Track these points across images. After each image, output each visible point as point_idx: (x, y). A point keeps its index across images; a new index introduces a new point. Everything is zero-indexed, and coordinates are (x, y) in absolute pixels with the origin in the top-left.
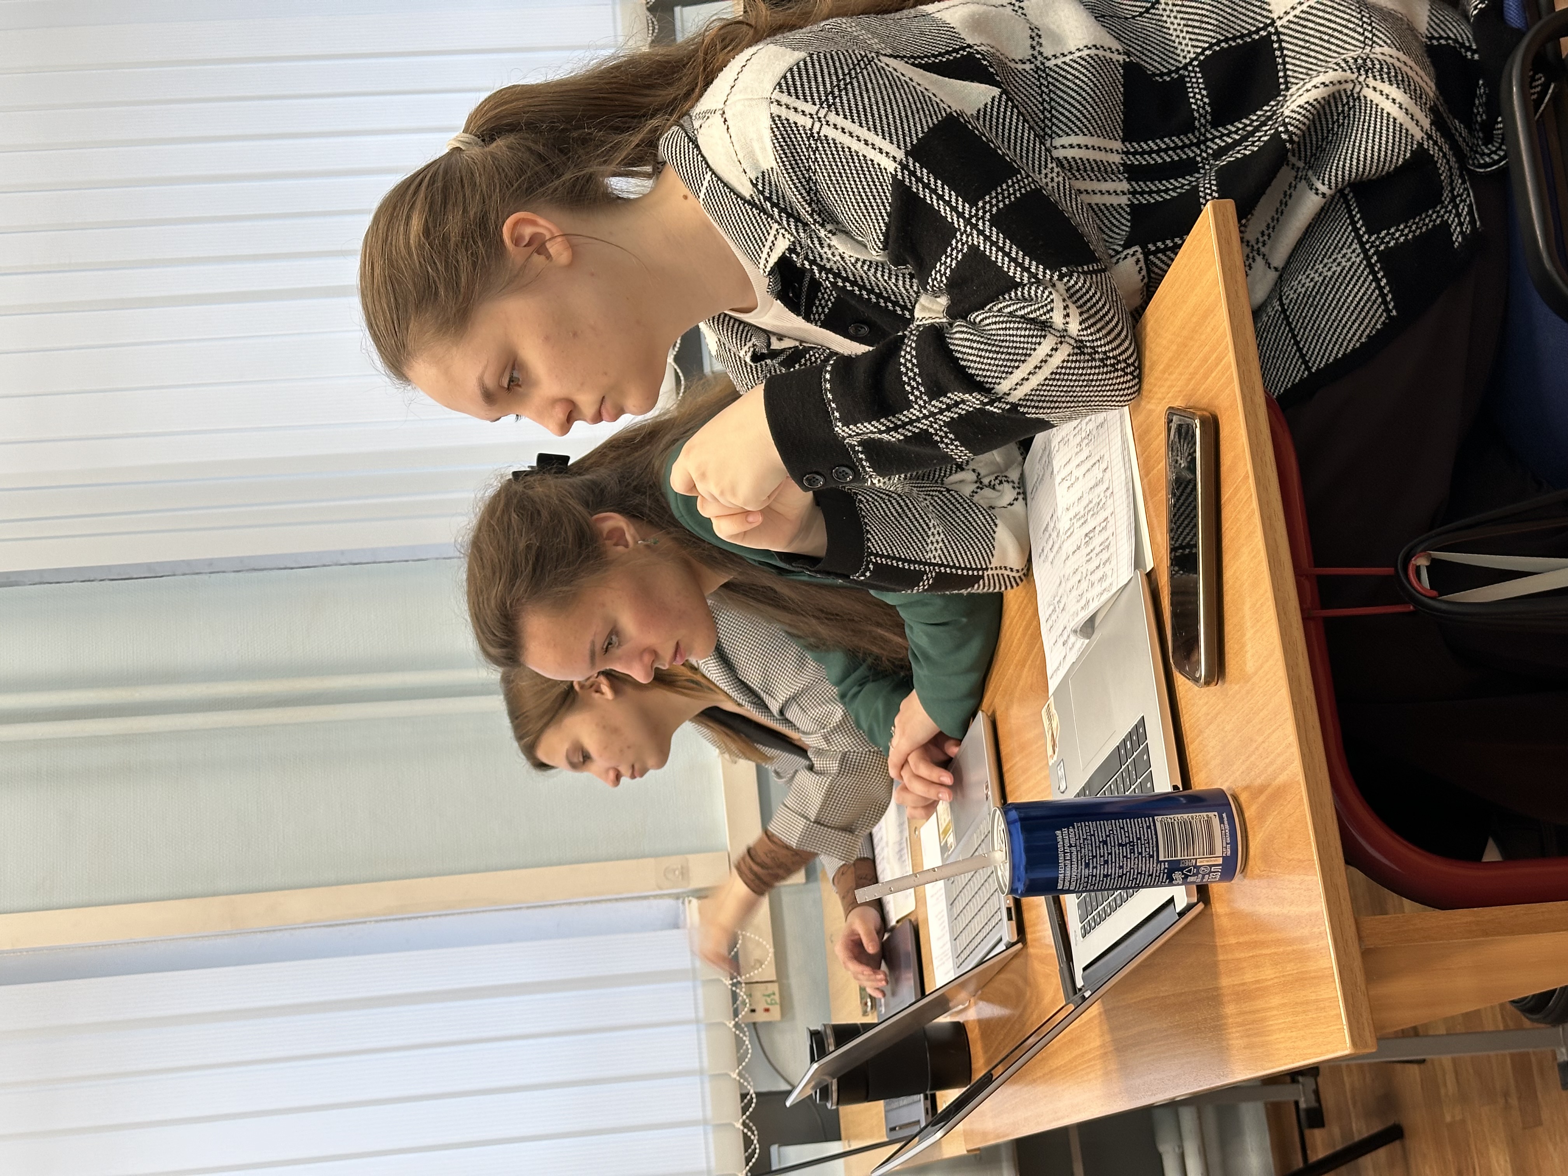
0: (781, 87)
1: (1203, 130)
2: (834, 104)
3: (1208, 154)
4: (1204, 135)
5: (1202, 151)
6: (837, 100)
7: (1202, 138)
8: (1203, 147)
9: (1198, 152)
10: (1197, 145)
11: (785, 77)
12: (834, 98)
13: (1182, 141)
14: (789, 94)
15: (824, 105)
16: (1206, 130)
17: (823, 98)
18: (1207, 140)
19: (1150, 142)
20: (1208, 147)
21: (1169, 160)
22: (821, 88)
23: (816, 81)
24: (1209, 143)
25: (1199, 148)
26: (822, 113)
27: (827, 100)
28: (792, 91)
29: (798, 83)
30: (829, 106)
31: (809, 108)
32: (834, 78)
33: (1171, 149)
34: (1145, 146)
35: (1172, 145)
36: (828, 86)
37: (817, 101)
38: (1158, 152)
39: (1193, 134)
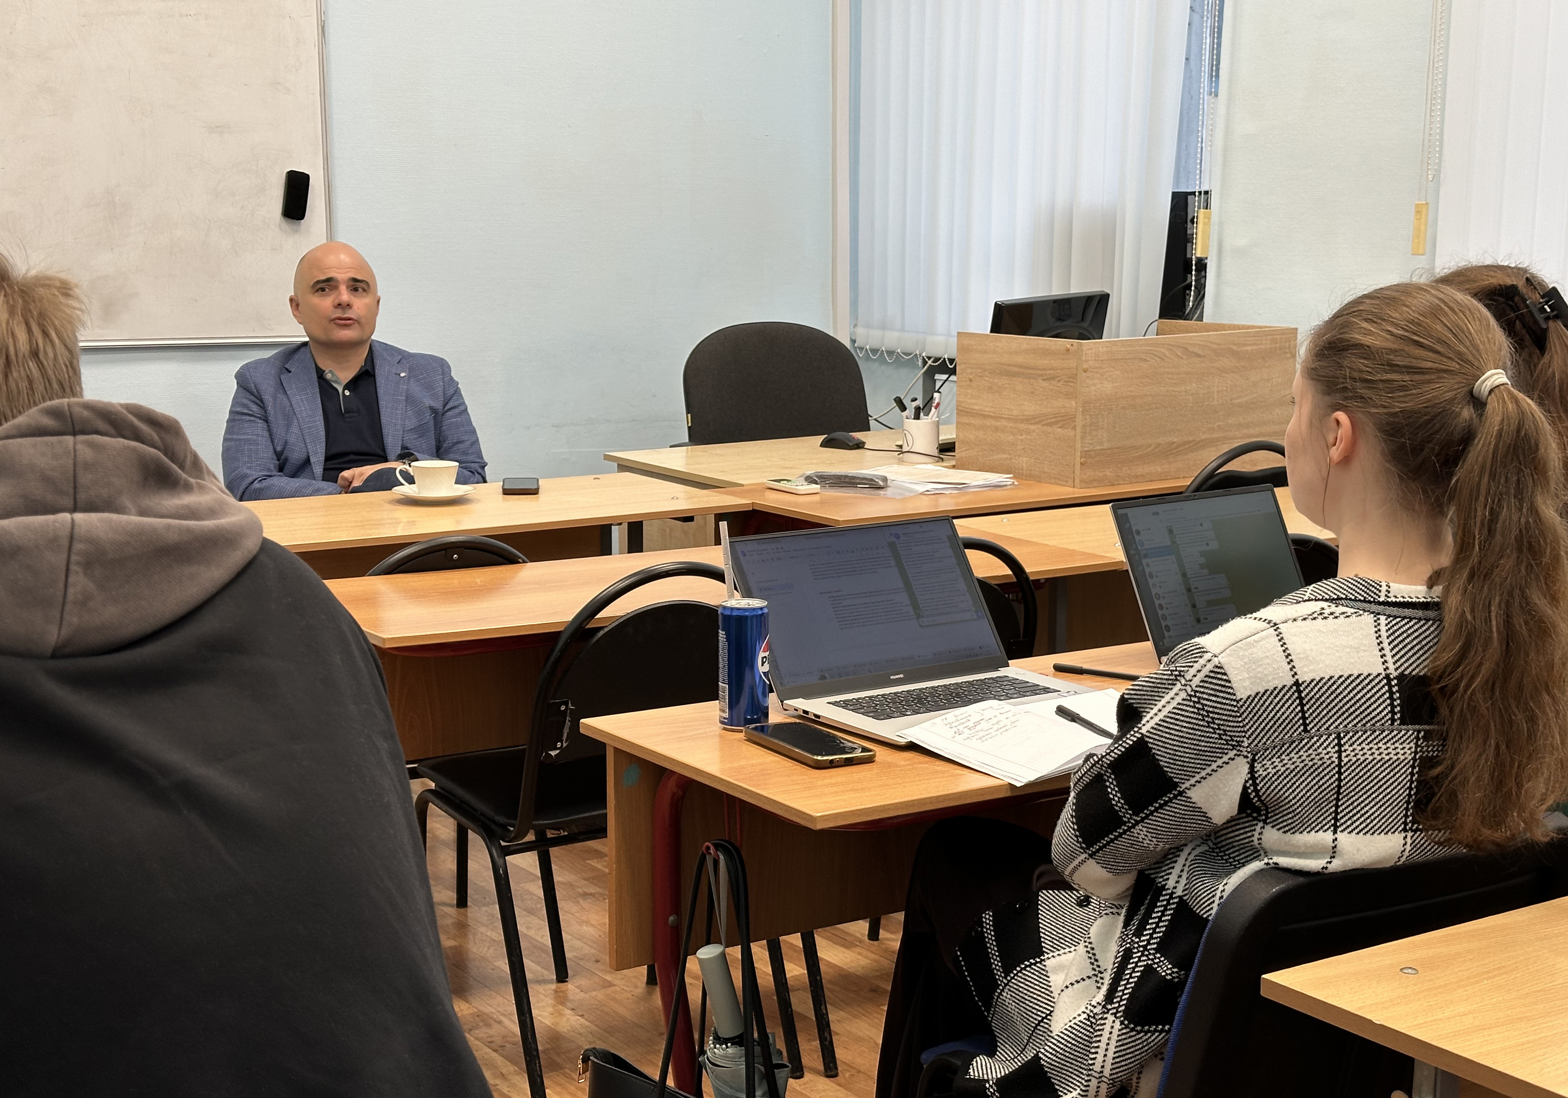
0: (1219, 668)
1: (1151, 957)
2: (1190, 700)
3: (1134, 948)
4: (1147, 956)
5: (1140, 946)
6: (1192, 704)
7: (1146, 953)
8: (1141, 949)
9: (1141, 944)
10: (1145, 947)
11: (1225, 674)
12: (1194, 702)
13: (1156, 938)
14: (1212, 672)
15: (1193, 693)
16: (1149, 959)
17: (1198, 694)
18: (1143, 955)
19: (1169, 917)
20: (1139, 951)
21: (1150, 921)
22: (1205, 696)
23: (1213, 695)
24: (1139, 954)
25: (1142, 946)
26: (1189, 689)
27: (1195, 696)
28: (1212, 675)
29: (1214, 681)
30: (1191, 696)
31: (1196, 681)
32: (1211, 709)
33: (1156, 928)
34: (1168, 912)
35: (1158, 930)
36: (1205, 702)
37: (1198, 689)
38: (1160, 918)
39: (1154, 949)
